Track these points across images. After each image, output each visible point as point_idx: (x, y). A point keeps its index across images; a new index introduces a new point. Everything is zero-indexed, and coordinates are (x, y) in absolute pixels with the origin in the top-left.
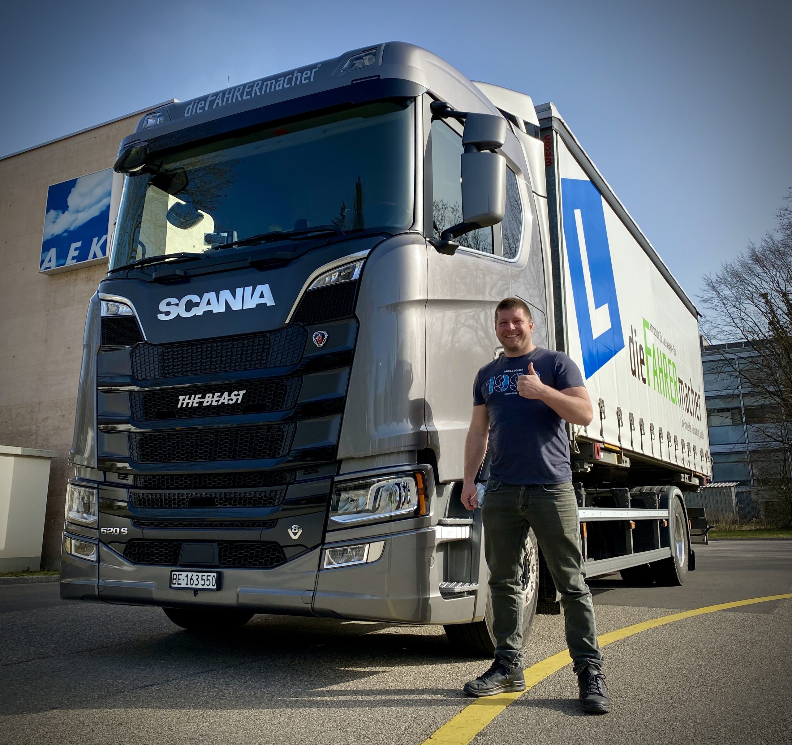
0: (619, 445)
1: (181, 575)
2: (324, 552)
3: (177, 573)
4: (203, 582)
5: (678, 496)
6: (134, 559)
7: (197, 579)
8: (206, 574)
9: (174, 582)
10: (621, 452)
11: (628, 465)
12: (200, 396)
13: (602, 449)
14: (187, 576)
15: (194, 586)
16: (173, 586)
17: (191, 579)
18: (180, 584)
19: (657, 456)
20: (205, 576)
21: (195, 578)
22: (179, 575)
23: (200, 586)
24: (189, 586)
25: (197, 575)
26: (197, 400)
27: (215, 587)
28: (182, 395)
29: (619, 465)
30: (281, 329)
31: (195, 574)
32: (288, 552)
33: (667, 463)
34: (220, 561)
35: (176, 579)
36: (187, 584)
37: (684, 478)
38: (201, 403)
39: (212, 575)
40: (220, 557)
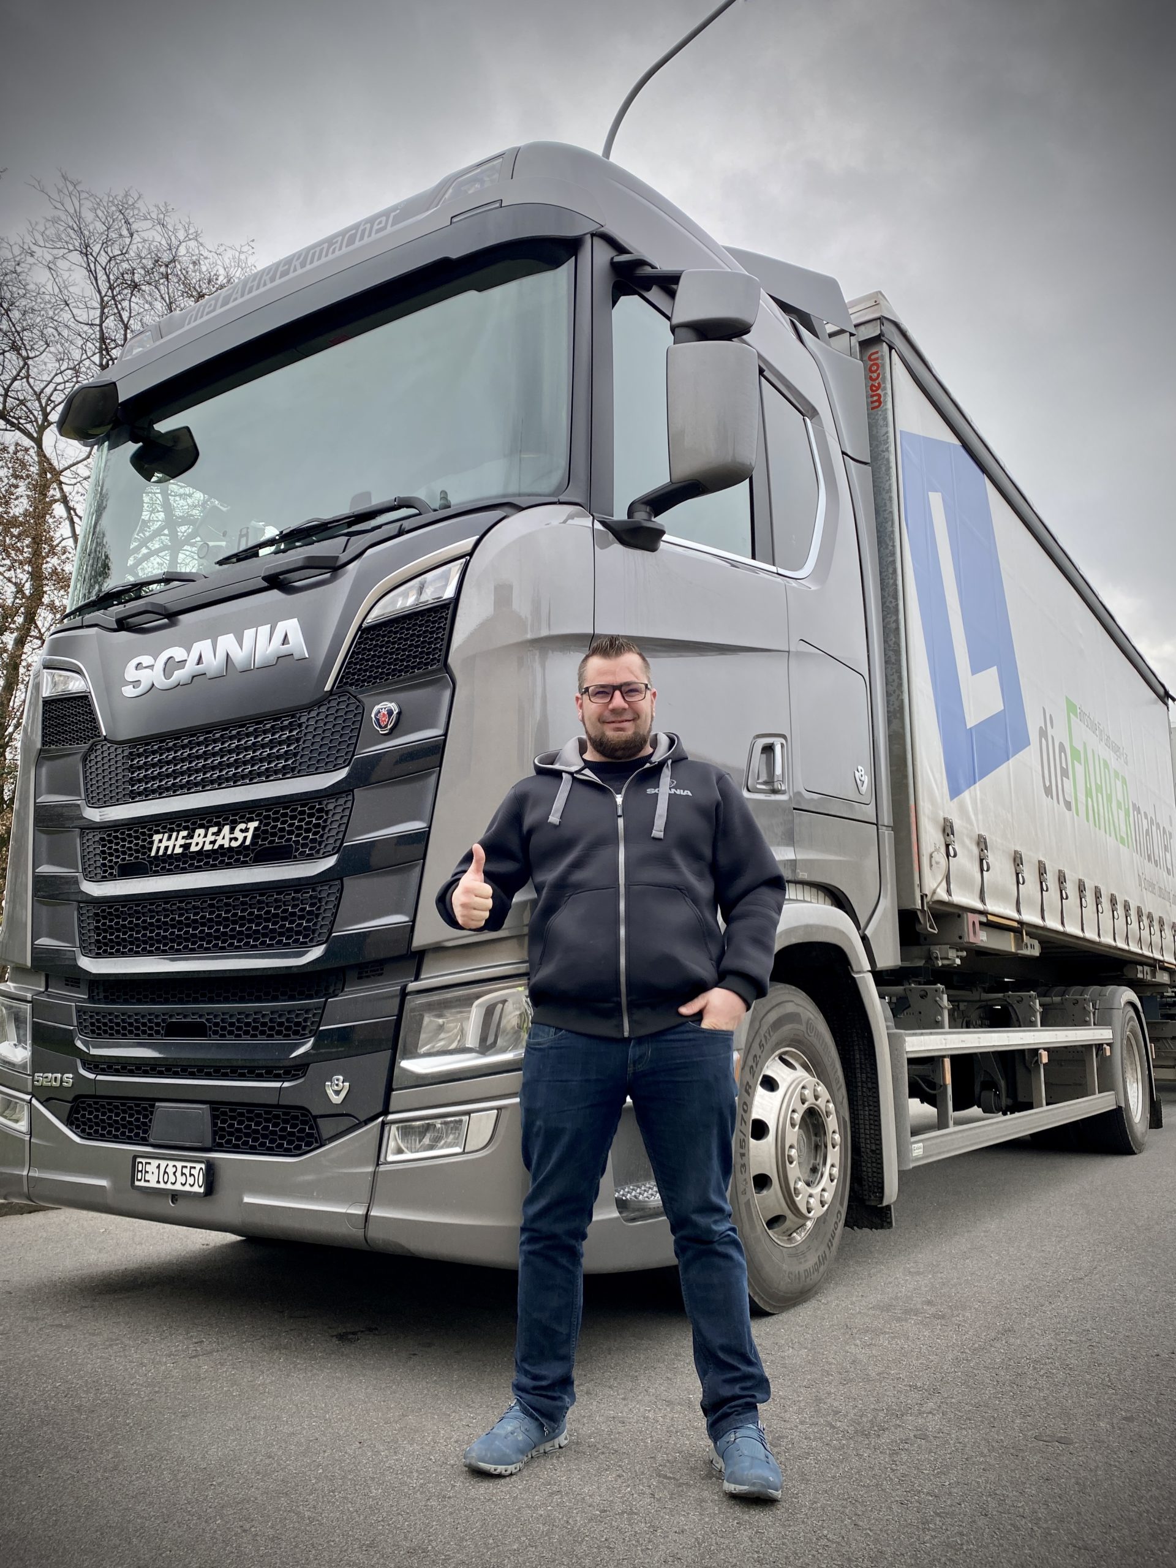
0: (1016, 916)
1: (150, 1163)
2: (387, 1129)
3: (144, 1161)
4: (182, 1179)
5: (1131, 1004)
6: (83, 1131)
7: (174, 1173)
8: (189, 1165)
9: (139, 1178)
10: (1020, 929)
11: (1036, 952)
12: (184, 833)
13: (981, 923)
14: (158, 1167)
15: (169, 1186)
16: (137, 1183)
17: (165, 1172)
18: (148, 1181)
19: (1091, 935)
20: (186, 1167)
21: (170, 1170)
22: (146, 1163)
23: (178, 1187)
24: (162, 1186)
25: (174, 1166)
26: (181, 842)
27: (202, 1190)
28: (158, 832)
29: (1019, 952)
30: (319, 703)
31: (171, 1163)
32: (326, 1127)
33: (1110, 947)
34: (214, 1140)
35: (141, 1171)
36: (158, 1182)
37: (1144, 973)
38: (186, 847)
39: (198, 1166)
40: (215, 1133)
